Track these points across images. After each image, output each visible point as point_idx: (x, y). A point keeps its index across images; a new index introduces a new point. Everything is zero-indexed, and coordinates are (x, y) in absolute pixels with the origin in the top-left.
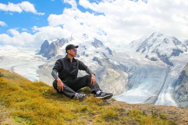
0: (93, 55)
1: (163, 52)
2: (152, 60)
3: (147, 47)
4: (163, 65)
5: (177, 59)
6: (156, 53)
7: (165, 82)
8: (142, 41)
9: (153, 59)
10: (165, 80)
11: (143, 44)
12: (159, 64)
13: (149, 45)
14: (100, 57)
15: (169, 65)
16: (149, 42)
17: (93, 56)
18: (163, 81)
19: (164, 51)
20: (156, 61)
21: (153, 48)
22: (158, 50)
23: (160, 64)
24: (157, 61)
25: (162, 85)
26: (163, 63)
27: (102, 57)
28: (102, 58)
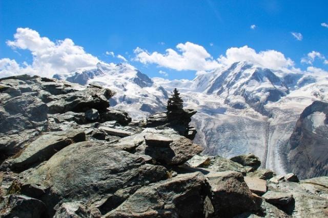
0: (140, 101)
1: (254, 95)
2: (236, 108)
3: (226, 85)
4: (256, 116)
5: (277, 106)
6: (242, 95)
7: (267, 146)
8: (216, 75)
9: (238, 106)
10: (267, 142)
11: (218, 81)
12: (249, 115)
13: (229, 82)
14: (152, 105)
15: (265, 117)
16: (229, 77)
17: (141, 103)
18: (264, 145)
19: (254, 92)
20: (243, 109)
21: (236, 88)
22: (245, 90)
23: (250, 113)
24: (245, 110)
25: (264, 151)
26: (255, 113)
27: (156, 103)
28: (157, 105)
